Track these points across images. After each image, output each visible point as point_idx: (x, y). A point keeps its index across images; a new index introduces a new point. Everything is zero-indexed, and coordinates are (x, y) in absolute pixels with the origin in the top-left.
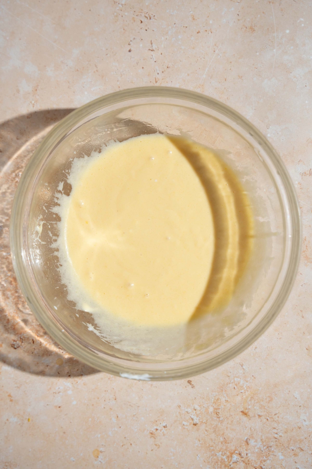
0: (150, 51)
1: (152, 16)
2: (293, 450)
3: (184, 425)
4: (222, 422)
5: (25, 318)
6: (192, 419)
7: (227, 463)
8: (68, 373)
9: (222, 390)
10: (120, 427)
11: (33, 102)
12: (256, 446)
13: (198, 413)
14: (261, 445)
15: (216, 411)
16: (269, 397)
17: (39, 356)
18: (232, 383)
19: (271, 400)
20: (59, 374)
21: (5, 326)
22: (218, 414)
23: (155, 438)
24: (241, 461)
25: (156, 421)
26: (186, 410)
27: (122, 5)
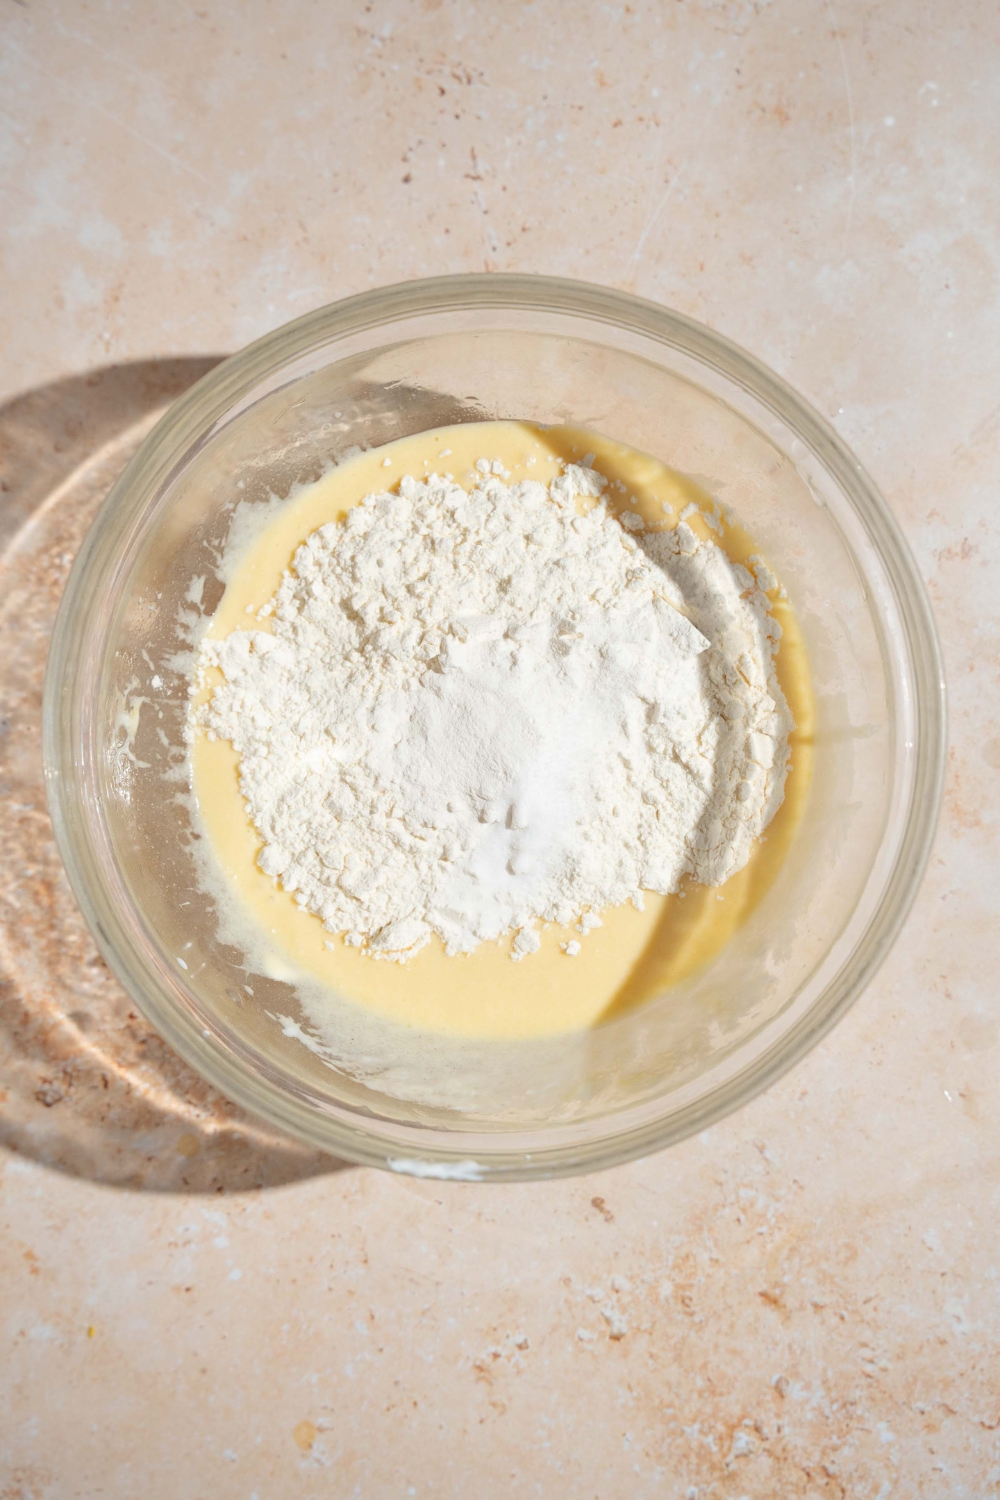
0: (470, 180)
1: (474, 75)
2: (923, 1413)
3: (581, 1339)
4: (700, 1327)
5: (79, 1008)
6: (608, 1321)
7: (717, 1458)
8: (215, 1180)
9: (700, 1228)
10: (381, 1350)
11: (107, 336)
12: (807, 1401)
13: (626, 1299)
14: (823, 1398)
15: (680, 1292)
16: (847, 1246)
17: (123, 1127)
18: (732, 1204)
19: (853, 1255)
20: (186, 1184)
21: (16, 1034)
22: (687, 1301)
23: (491, 1384)
24: (761, 1451)
25: (495, 1329)
26: (589, 1292)
27: (383, 40)
